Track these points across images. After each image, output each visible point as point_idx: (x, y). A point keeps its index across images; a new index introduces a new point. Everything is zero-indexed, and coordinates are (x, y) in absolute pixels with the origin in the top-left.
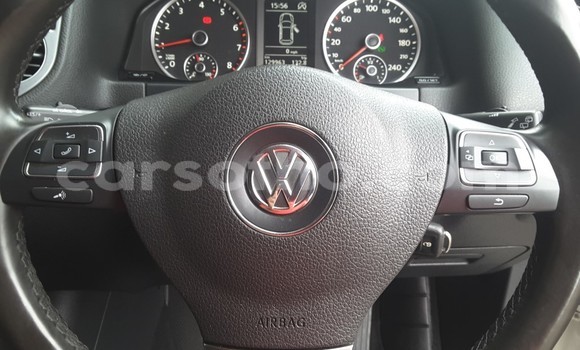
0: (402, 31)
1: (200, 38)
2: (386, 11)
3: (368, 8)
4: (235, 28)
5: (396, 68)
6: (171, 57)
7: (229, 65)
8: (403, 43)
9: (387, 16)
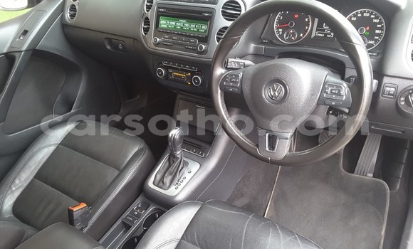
0: (378, 26)
1: (292, 24)
2: (373, 16)
3: (365, 14)
4: (307, 20)
5: (371, 42)
6: (281, 30)
7: (301, 35)
8: (377, 31)
9: (373, 18)
